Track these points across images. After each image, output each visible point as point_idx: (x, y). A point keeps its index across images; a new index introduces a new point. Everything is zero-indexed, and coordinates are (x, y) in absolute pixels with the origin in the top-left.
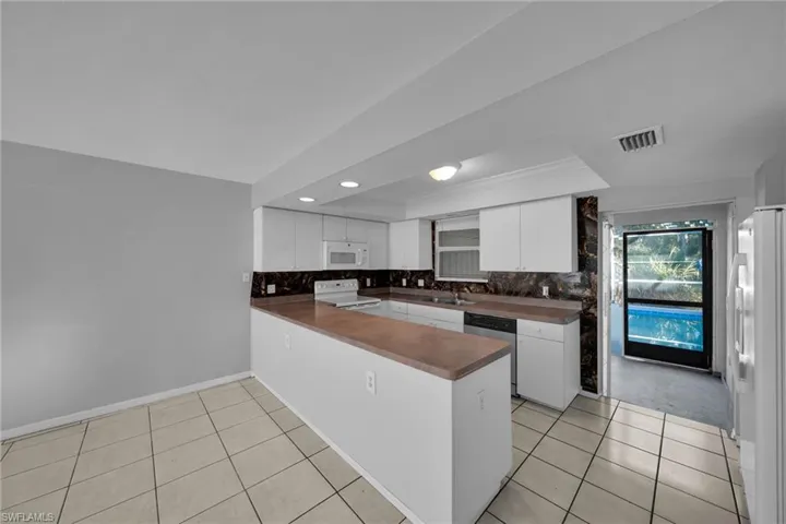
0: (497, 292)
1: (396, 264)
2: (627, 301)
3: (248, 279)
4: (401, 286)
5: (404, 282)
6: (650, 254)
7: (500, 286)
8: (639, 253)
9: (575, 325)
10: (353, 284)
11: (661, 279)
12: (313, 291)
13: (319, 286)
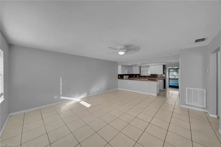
0: (152, 77)
1: (134, 73)
2: (169, 79)
3: (118, 75)
4: (134, 77)
5: (134, 76)
6: (174, 72)
7: (152, 76)
8: (171, 71)
9: (163, 80)
10: (128, 76)
11: (176, 76)
12: (123, 77)
13: (124, 77)
